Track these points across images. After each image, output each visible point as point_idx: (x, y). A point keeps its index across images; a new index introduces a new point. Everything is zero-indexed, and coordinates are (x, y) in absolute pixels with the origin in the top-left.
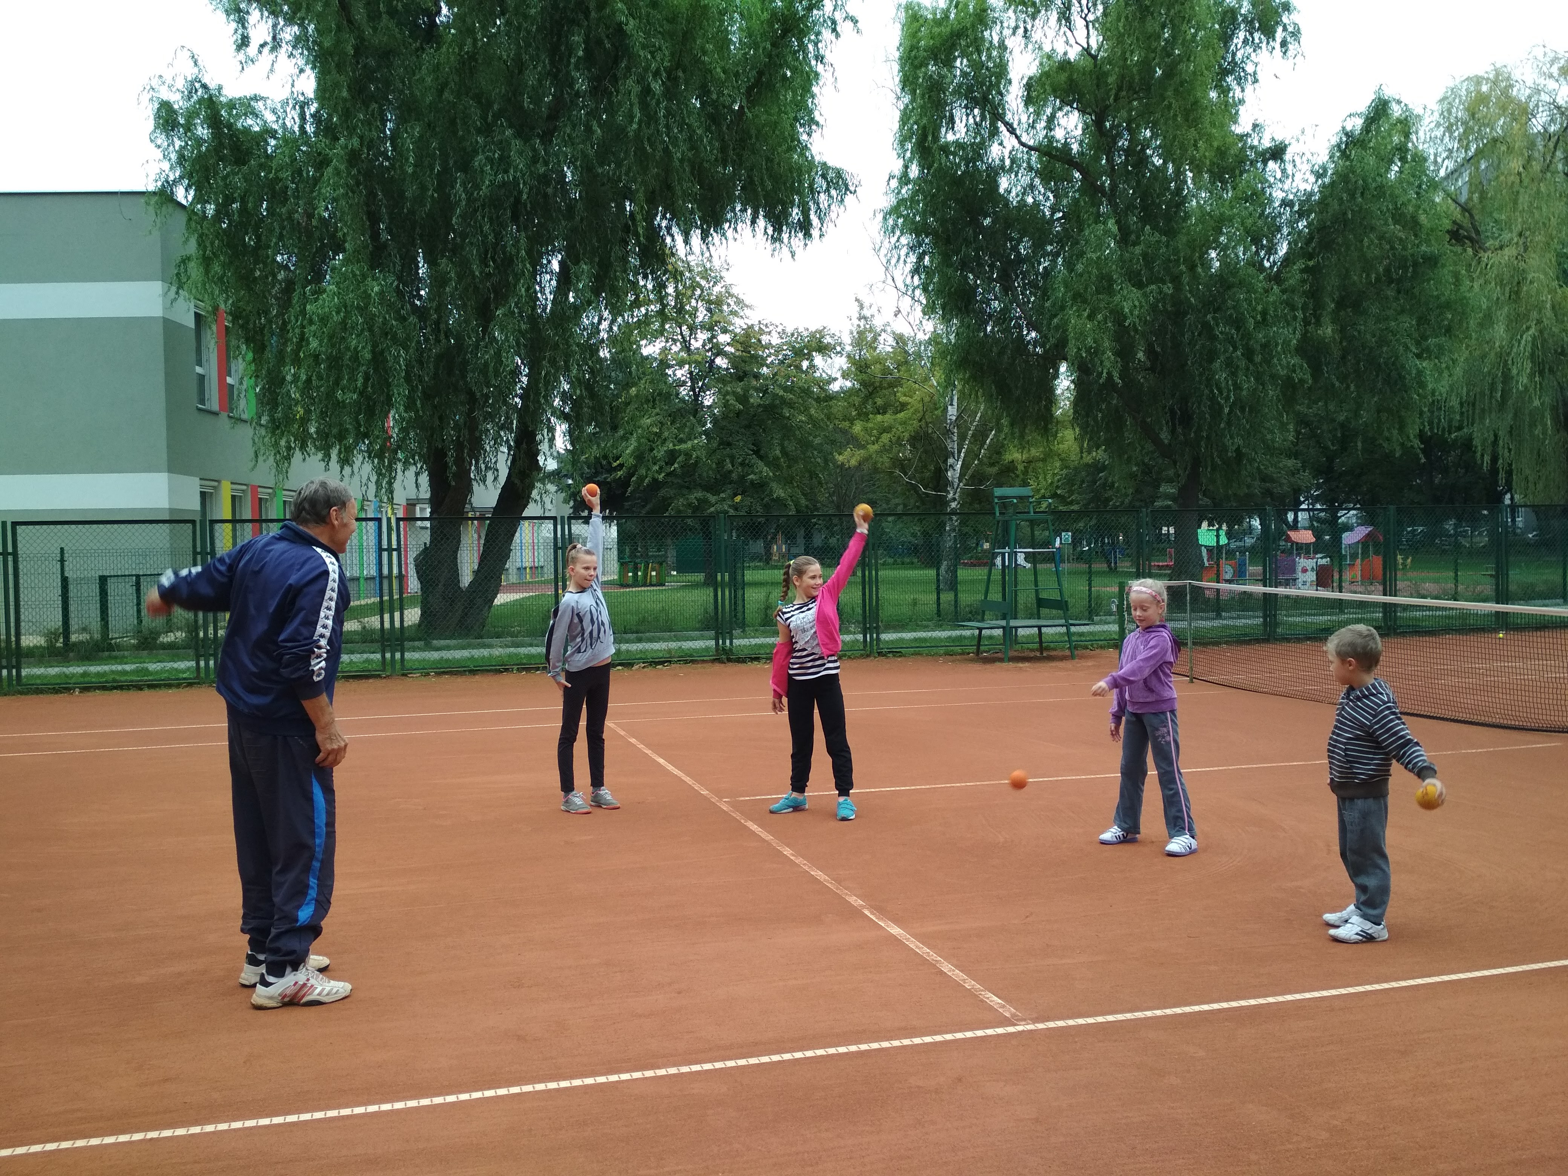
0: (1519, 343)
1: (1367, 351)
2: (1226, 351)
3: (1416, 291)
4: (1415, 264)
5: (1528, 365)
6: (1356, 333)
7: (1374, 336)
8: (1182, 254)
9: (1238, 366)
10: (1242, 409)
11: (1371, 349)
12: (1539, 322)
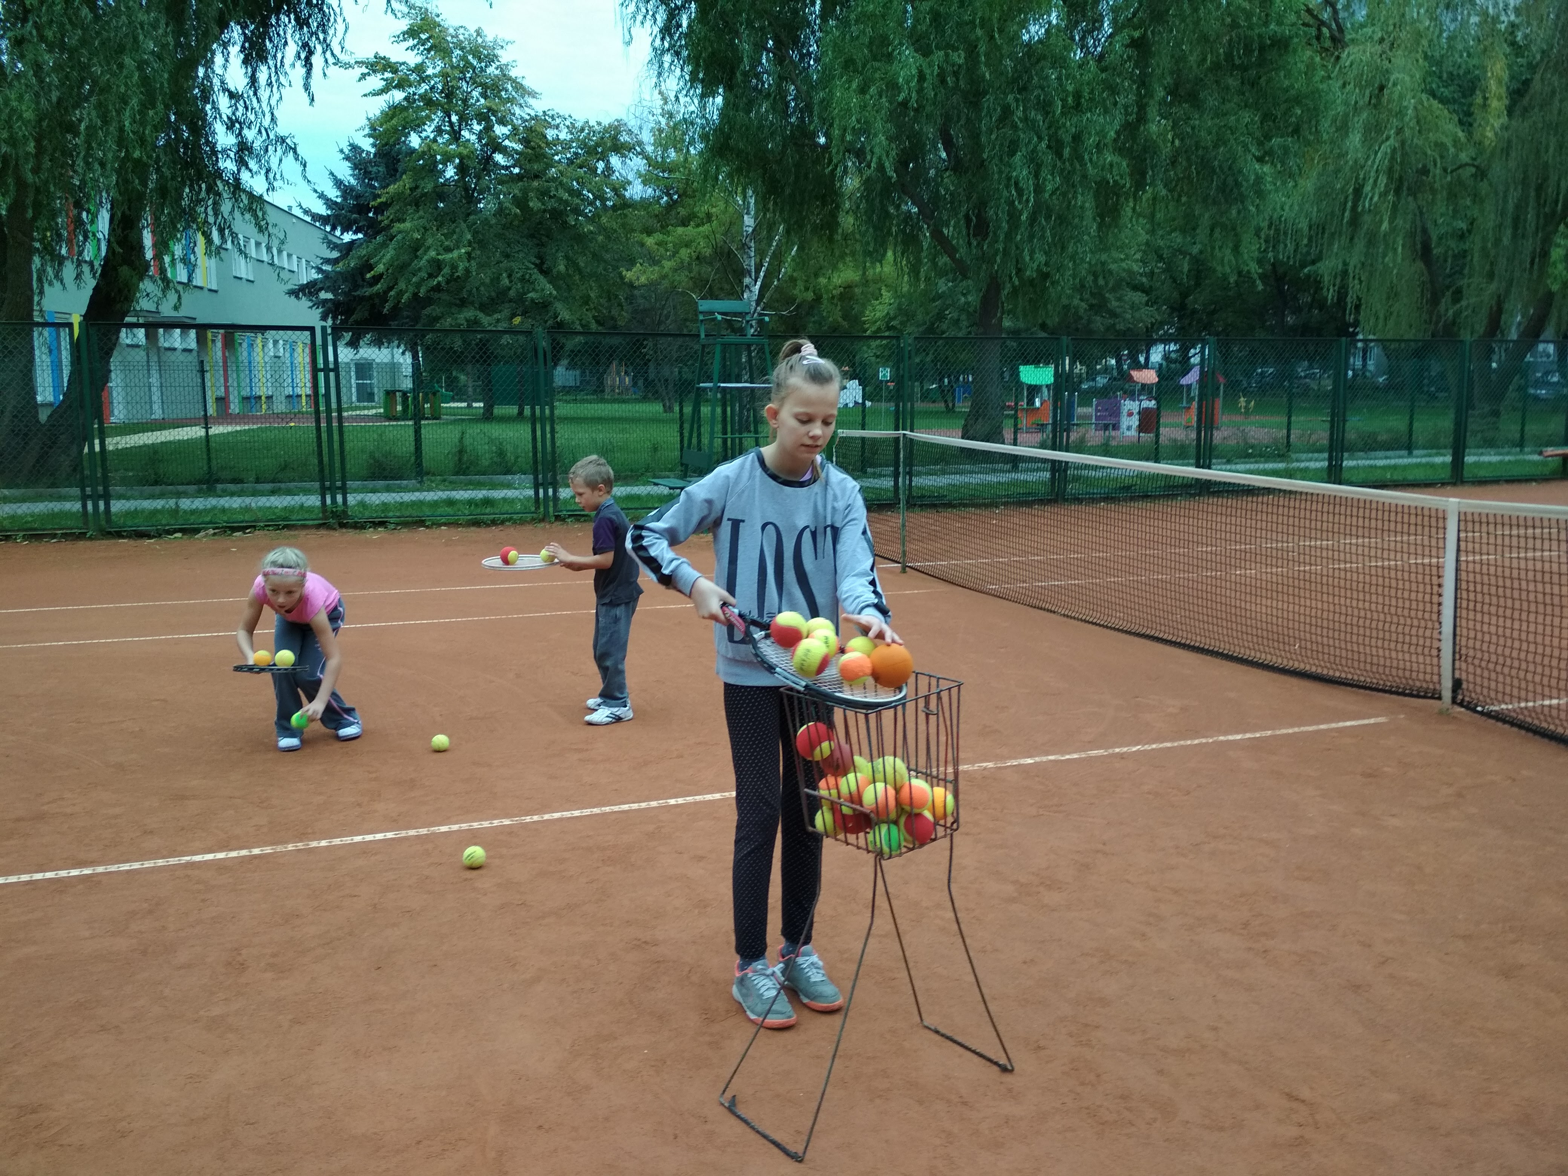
0: (1376, 153)
1: (1200, 152)
2: (1030, 142)
3: (1263, 81)
4: (1262, 49)
5: (1383, 180)
6: (1189, 130)
7: (1210, 133)
8: (979, 14)
9: (1043, 162)
10: (1048, 218)
11: (1205, 148)
12: (1399, 131)
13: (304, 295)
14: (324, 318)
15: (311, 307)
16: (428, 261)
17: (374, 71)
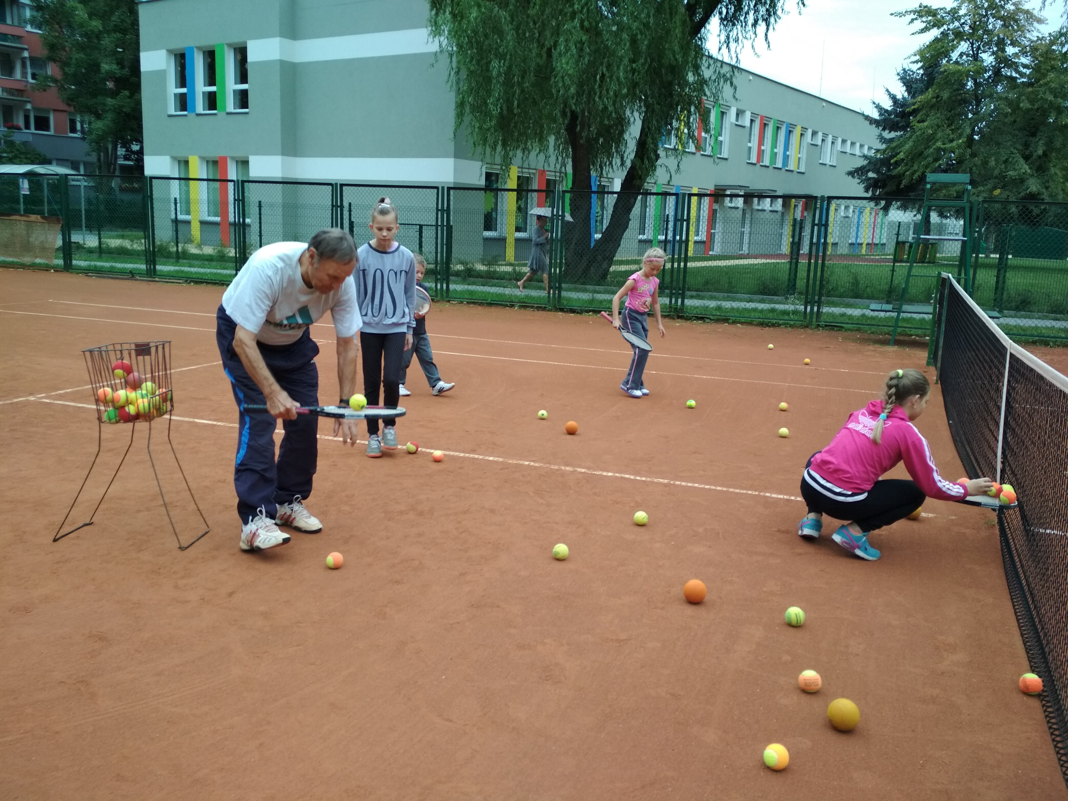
13: (858, 174)
14: (867, 190)
15: (859, 183)
16: (934, 149)
17: (921, 16)
